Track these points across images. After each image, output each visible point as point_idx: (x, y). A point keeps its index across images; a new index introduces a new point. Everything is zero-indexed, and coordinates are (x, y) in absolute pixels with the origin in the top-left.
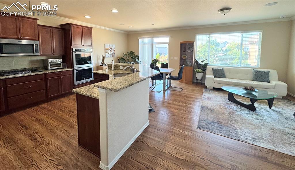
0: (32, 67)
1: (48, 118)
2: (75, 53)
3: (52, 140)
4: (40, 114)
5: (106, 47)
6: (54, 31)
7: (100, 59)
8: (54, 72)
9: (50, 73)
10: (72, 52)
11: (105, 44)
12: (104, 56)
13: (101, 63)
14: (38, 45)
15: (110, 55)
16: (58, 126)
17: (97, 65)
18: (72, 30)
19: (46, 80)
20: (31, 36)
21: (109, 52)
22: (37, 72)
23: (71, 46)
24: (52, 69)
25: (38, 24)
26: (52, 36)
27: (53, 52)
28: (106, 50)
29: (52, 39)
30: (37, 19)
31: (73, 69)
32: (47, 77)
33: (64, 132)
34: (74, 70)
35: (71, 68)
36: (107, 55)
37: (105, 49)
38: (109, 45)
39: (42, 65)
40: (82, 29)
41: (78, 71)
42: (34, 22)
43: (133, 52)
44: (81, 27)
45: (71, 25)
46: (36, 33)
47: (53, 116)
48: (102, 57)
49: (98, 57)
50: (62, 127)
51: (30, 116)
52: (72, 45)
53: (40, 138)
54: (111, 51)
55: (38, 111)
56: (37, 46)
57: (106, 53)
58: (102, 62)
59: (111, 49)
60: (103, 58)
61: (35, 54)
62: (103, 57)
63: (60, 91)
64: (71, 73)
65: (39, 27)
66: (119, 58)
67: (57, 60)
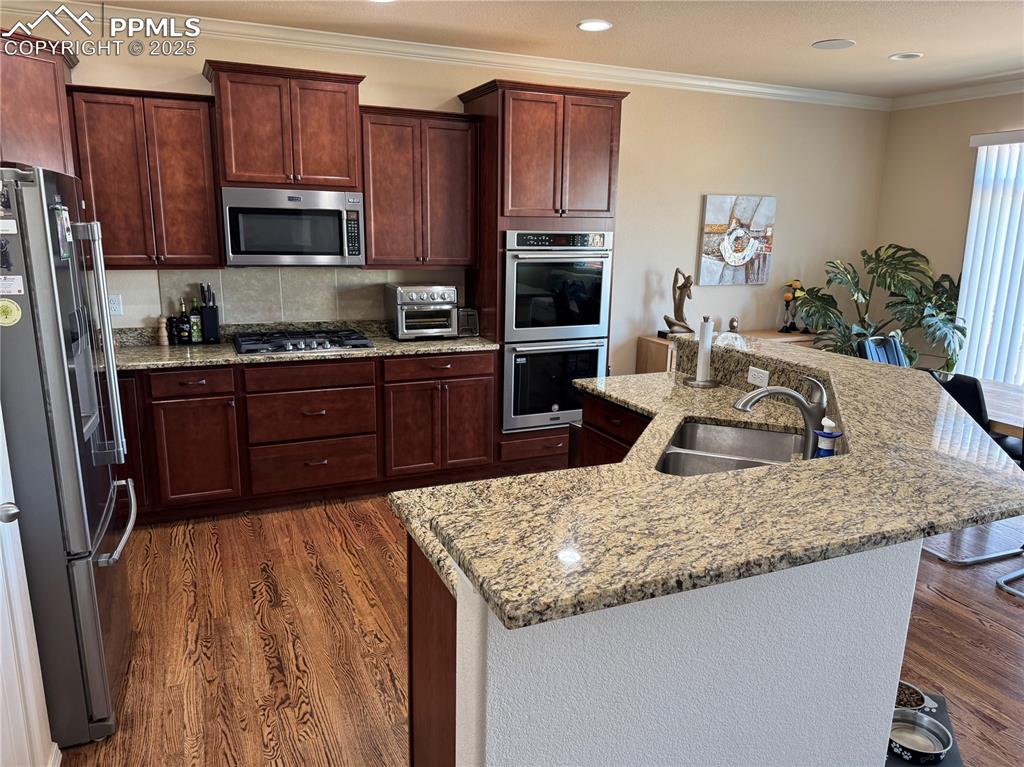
0: (345, 318)
1: (358, 578)
2: (516, 257)
3: (329, 702)
4: (339, 549)
5: (710, 218)
6: (429, 135)
7: (662, 295)
8: (416, 355)
9: (398, 357)
10: (500, 250)
11: (704, 199)
12: (687, 279)
13: (667, 319)
14: (357, 212)
15: (729, 273)
16: (376, 636)
17: (639, 334)
18: (510, 120)
19: (383, 388)
20: (334, 171)
21: (727, 246)
22: (355, 346)
23: (499, 217)
24: (413, 337)
25: (362, 102)
26: (418, 161)
27: (420, 248)
28: (706, 238)
29: (418, 181)
30: (358, 79)
31: (502, 347)
32: (388, 377)
33: (382, 683)
34: (506, 354)
35: (495, 342)
36: (711, 273)
37: (702, 229)
38: (729, 201)
39: (378, 314)
40: (560, 111)
41: (523, 360)
42: (345, 93)
43: (915, 254)
44: (557, 97)
45: (504, 93)
46: (351, 151)
47: (378, 577)
48: (676, 280)
49: (654, 279)
50: (389, 649)
51: (307, 543)
52: (502, 214)
53: (295, 668)
54: (739, 245)
55: (340, 531)
56: (354, 216)
57: (705, 258)
58: (672, 317)
59: (740, 232)
60: (682, 291)
61: (349, 259)
62: (681, 281)
63: (438, 453)
64: (492, 370)
65: (364, 115)
66: (790, 296)
67: (438, 290)
